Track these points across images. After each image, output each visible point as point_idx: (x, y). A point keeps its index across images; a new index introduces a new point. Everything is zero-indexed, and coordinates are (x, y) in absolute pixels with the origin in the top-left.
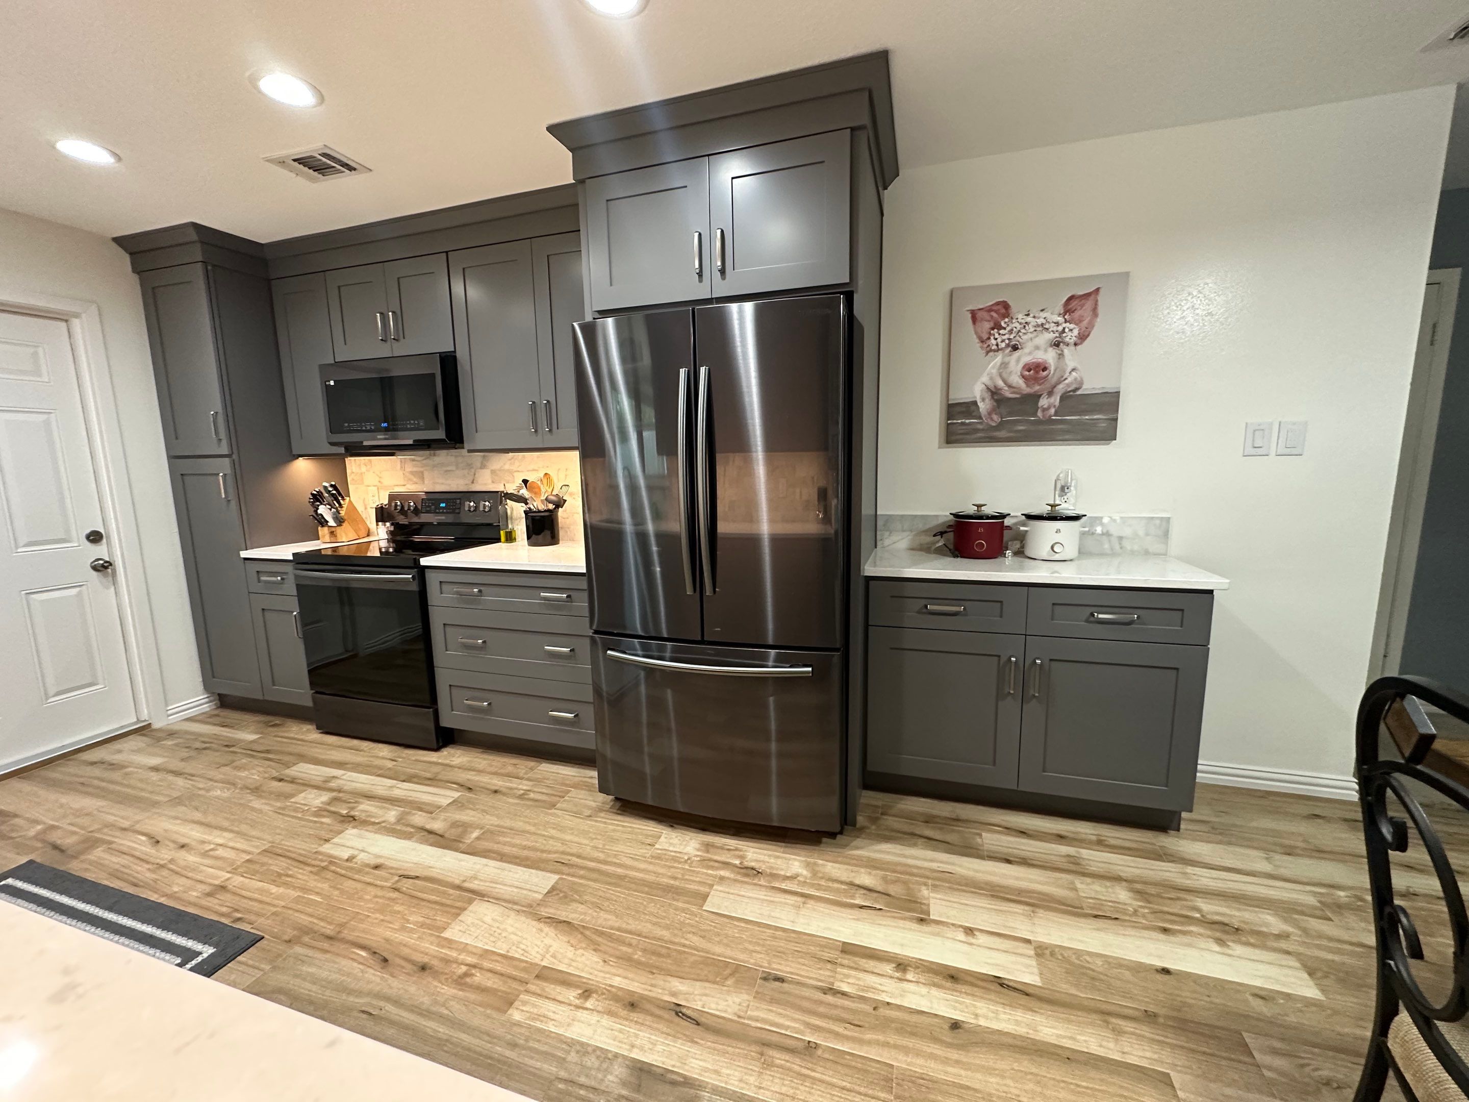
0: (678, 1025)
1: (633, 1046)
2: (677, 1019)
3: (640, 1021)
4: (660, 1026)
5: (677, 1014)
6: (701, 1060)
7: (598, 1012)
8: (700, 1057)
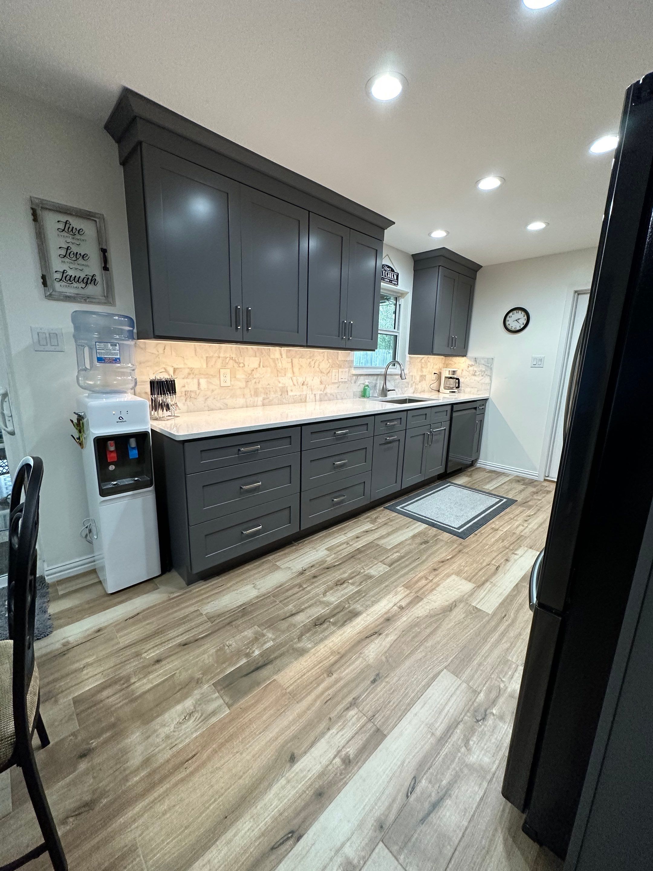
0: (371, 631)
1: (368, 615)
2: (372, 632)
3: (379, 620)
4: (373, 625)
5: (376, 633)
6: (349, 632)
7: (390, 609)
8: (350, 633)
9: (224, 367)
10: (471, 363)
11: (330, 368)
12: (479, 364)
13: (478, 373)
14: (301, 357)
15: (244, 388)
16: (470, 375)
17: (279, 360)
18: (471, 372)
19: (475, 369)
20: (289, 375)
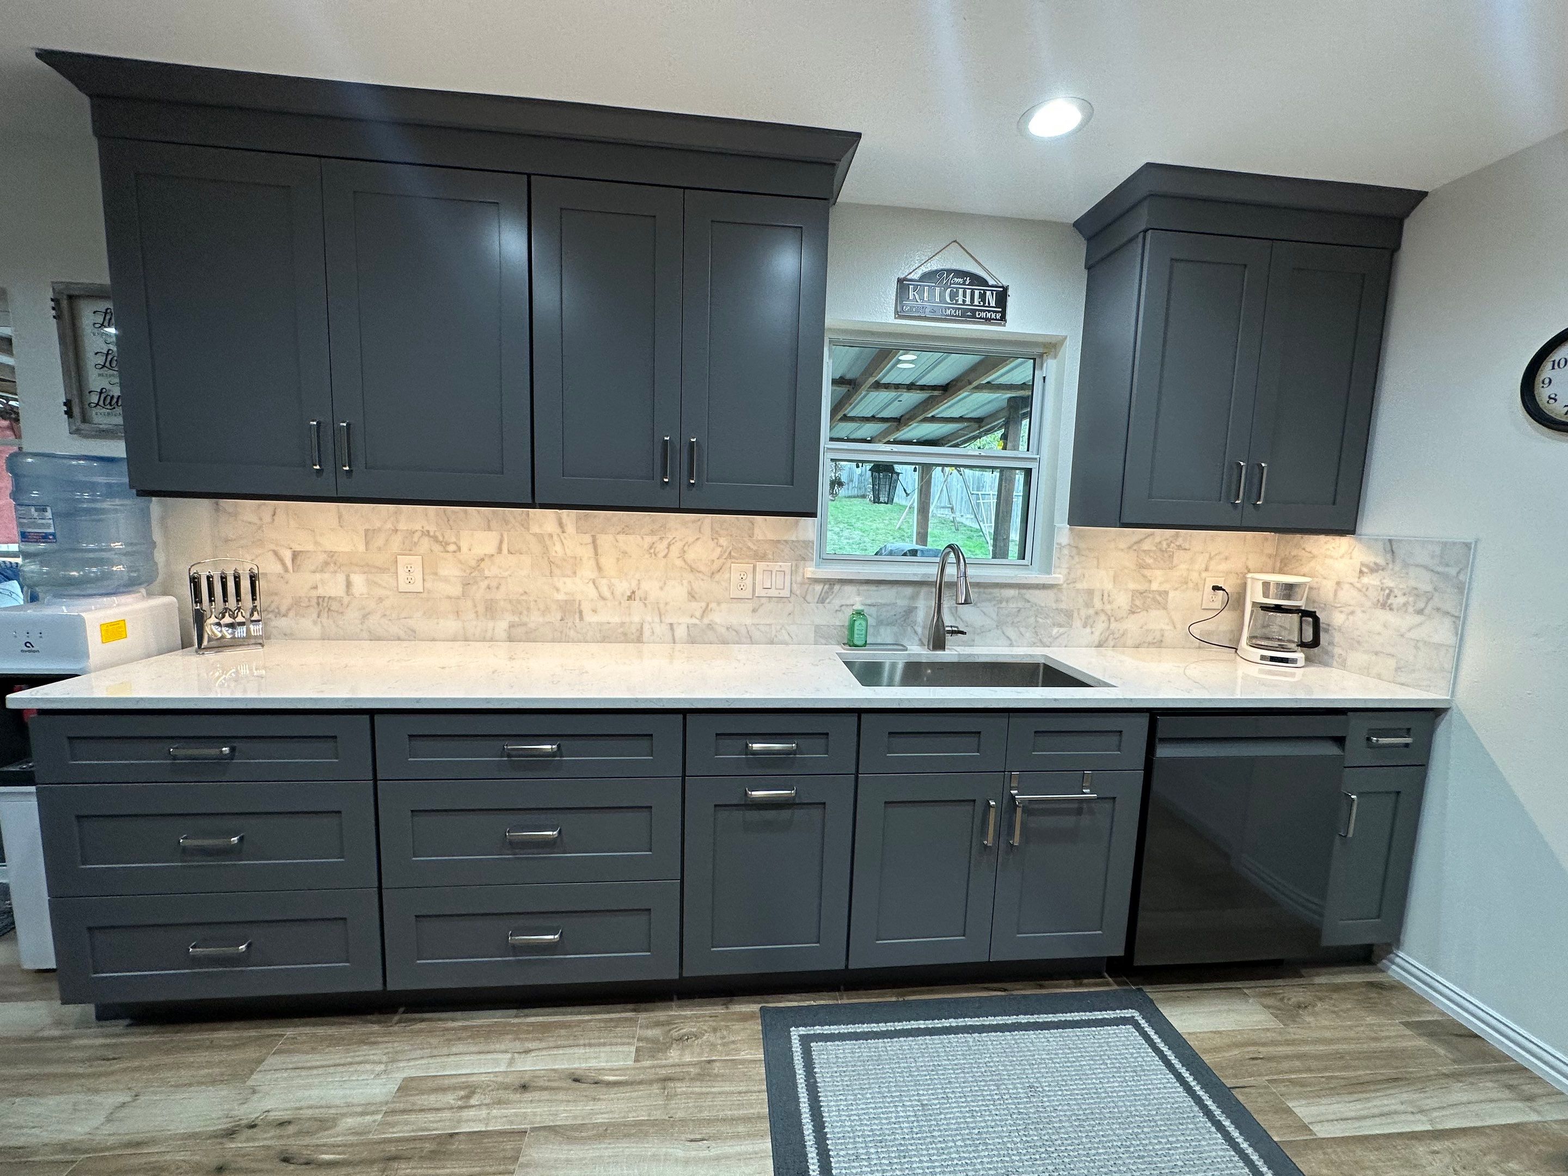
9: (409, 552)
10: (1371, 559)
11: (722, 561)
12: (1406, 565)
13: (1401, 600)
14: (623, 532)
15: (458, 598)
16: (1368, 604)
17: (555, 537)
18: (1373, 594)
19: (1391, 584)
20: (588, 571)
